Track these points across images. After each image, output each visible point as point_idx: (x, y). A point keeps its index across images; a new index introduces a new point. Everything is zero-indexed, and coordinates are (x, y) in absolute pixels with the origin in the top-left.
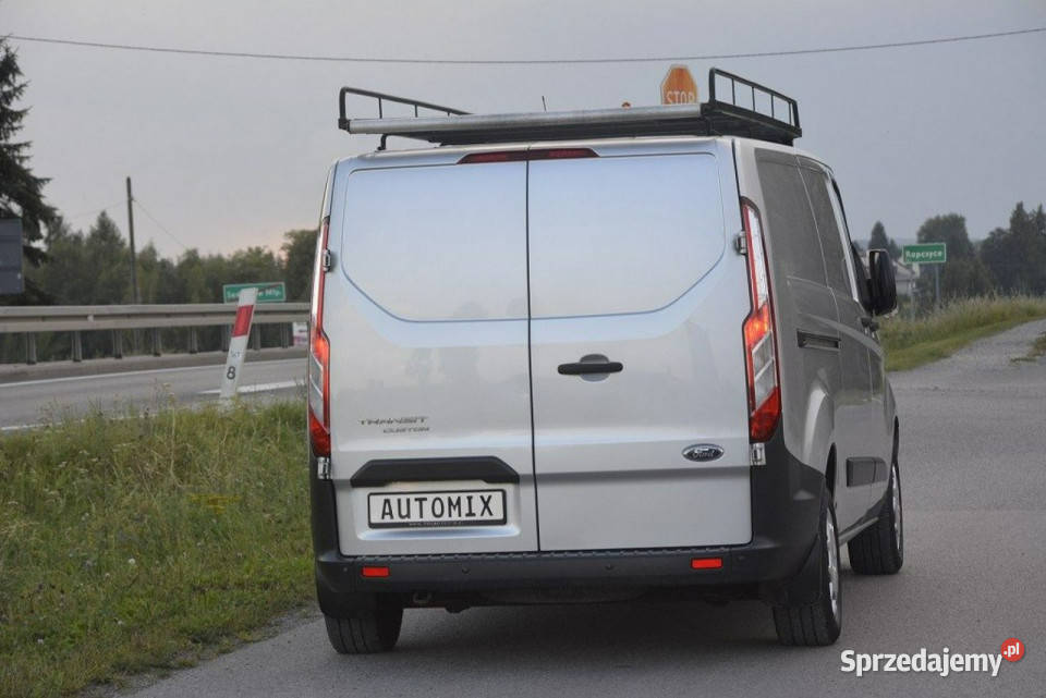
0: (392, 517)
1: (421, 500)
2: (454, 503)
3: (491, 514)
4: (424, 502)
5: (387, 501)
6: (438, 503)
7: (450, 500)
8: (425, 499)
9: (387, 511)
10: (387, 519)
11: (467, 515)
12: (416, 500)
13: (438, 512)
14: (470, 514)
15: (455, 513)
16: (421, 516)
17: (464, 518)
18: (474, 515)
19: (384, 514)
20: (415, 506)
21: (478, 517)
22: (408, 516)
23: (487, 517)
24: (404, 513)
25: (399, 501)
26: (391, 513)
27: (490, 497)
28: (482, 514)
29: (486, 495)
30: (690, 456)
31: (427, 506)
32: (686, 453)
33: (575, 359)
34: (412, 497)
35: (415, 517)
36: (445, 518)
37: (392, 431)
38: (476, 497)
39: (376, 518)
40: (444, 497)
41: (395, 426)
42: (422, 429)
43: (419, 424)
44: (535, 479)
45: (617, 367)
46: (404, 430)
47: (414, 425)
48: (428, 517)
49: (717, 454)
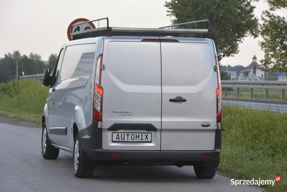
0: (119, 139)
1: (128, 135)
2: (138, 136)
3: (148, 139)
4: (129, 136)
5: (118, 135)
6: (133, 136)
7: (136, 135)
8: (129, 135)
9: (118, 137)
10: (118, 140)
11: (141, 140)
12: (127, 135)
13: (133, 138)
14: (142, 139)
15: (137, 139)
16: (128, 139)
17: (140, 140)
18: (143, 140)
19: (117, 138)
20: (126, 136)
21: (144, 140)
22: (124, 139)
23: (146, 140)
24: (123, 138)
25: (121, 135)
26: (119, 138)
27: (148, 135)
28: (145, 139)
29: (147, 134)
30: (203, 126)
31: (130, 136)
32: (202, 124)
33: (174, 98)
34: (125, 134)
35: (126, 140)
36: (135, 140)
37: (122, 115)
38: (144, 135)
39: (114, 139)
40: (135, 134)
41: (122, 114)
42: (130, 115)
43: (129, 114)
44: (161, 130)
45: (185, 101)
46: (125, 115)
47: (128, 114)
48: (130, 140)
49: (209, 125)
